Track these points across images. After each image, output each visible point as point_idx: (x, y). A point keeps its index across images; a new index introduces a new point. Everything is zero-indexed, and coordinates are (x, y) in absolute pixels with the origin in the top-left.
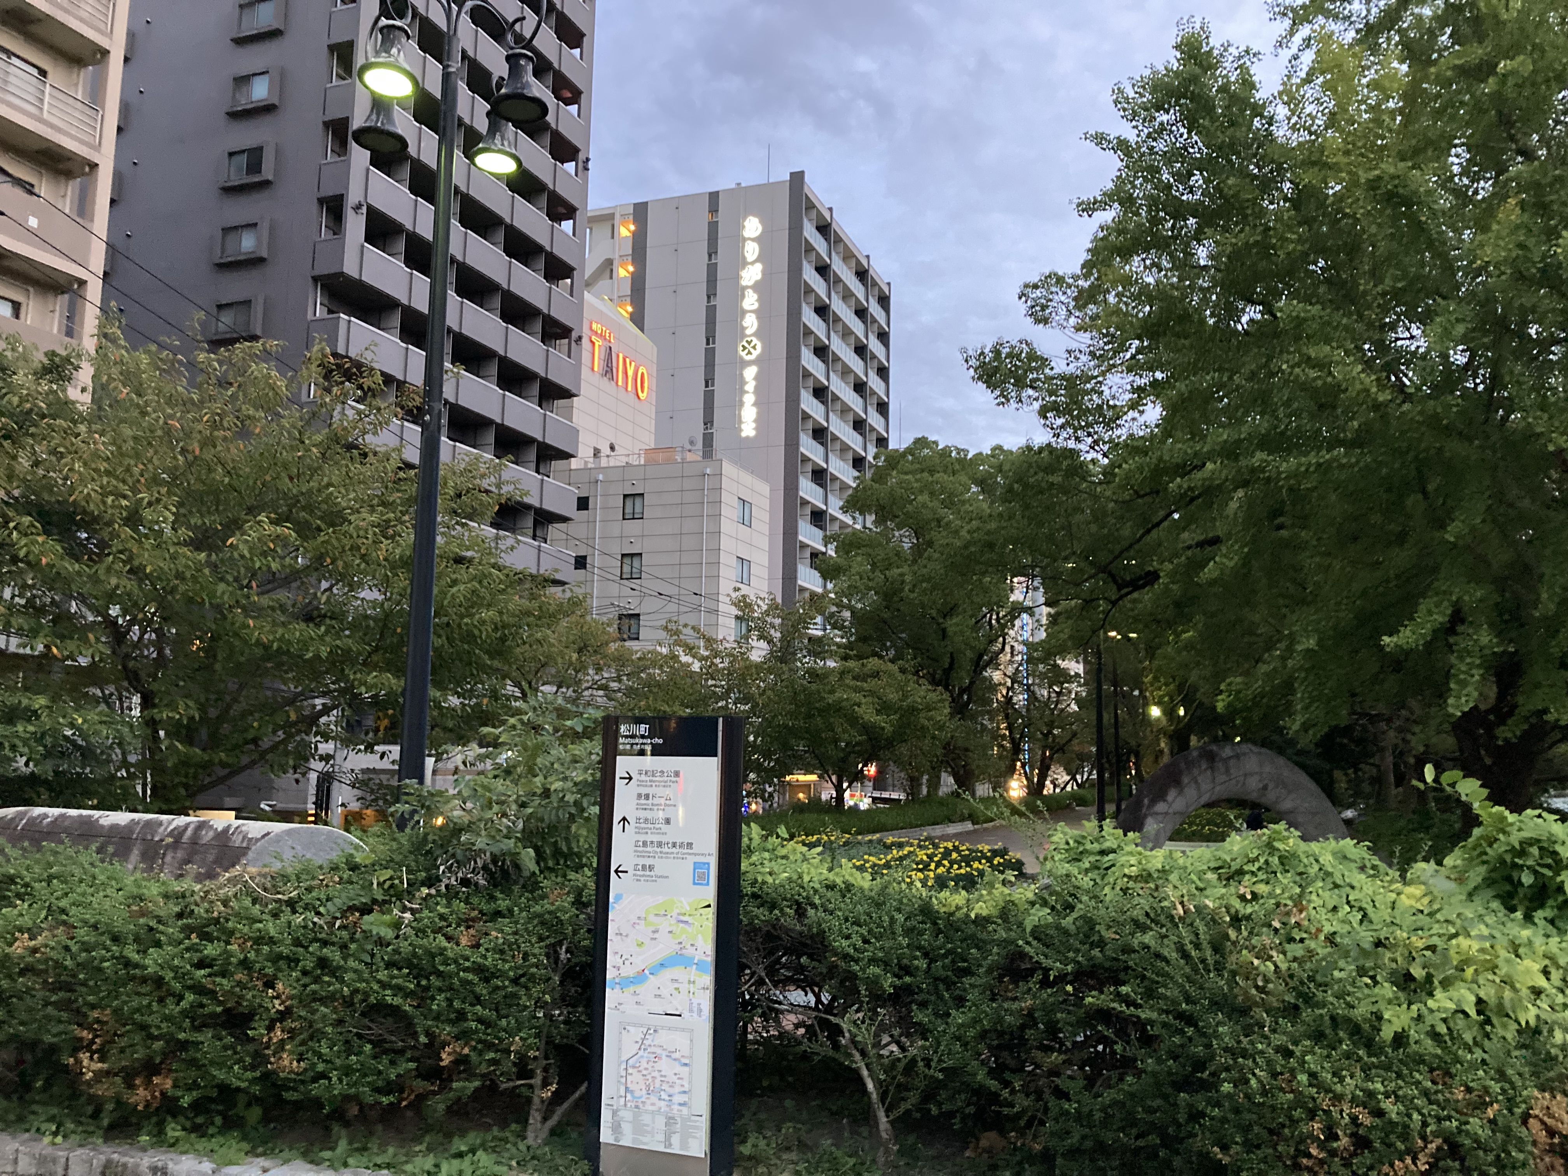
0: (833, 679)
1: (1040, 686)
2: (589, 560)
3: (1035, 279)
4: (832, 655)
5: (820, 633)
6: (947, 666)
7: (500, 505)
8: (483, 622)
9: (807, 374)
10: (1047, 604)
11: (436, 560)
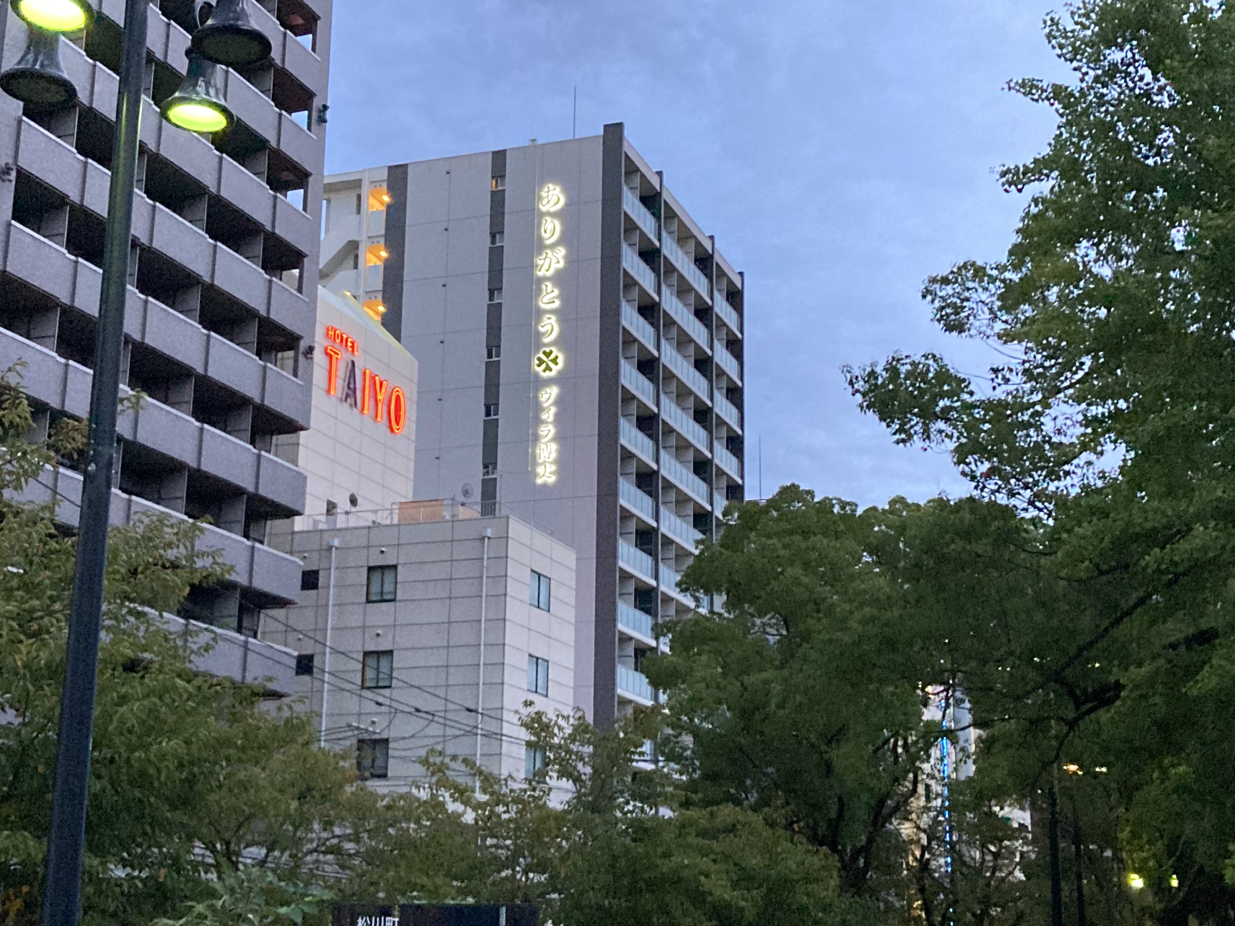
0: (669, 836)
1: (968, 843)
2: (316, 662)
3: (944, 271)
4: (667, 800)
5: (650, 767)
6: (833, 814)
7: (192, 586)
8: (163, 757)
9: (629, 397)
10: (976, 724)
11: (98, 666)
